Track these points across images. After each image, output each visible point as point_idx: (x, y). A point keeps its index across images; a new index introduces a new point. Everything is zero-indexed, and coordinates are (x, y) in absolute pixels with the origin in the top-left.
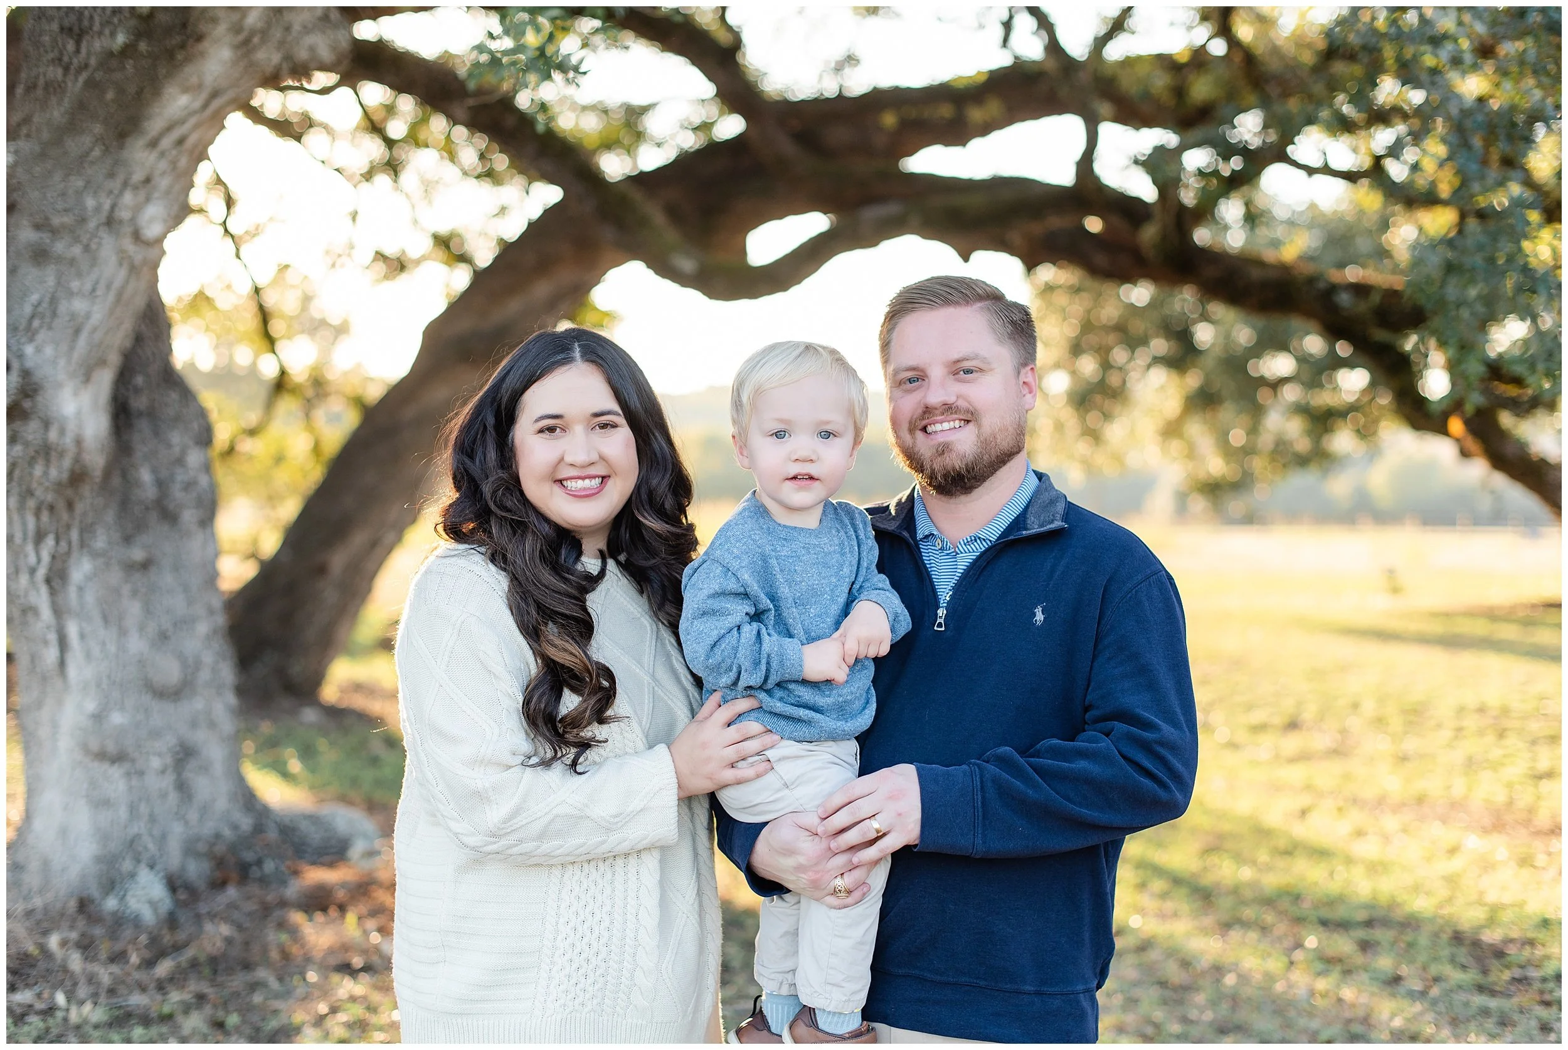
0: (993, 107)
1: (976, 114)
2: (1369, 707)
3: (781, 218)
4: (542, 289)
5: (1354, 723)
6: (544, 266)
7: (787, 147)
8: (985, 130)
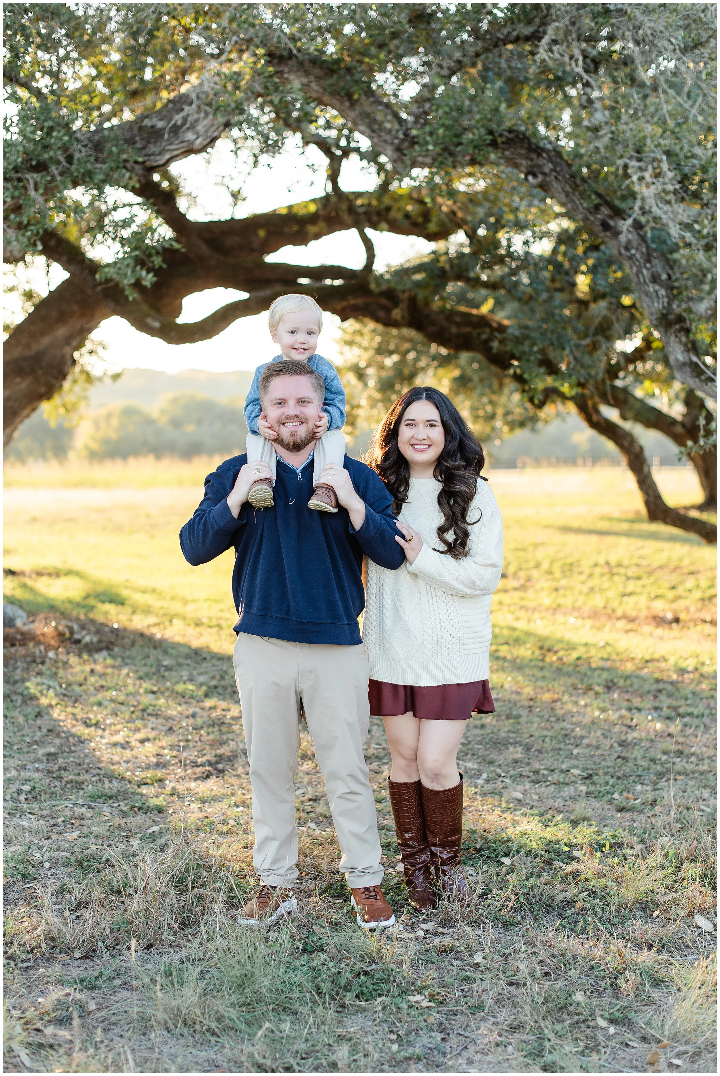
0: (322, 225)
1: (312, 229)
2: (545, 566)
3: (201, 290)
4: (62, 332)
5: (535, 574)
6: (63, 318)
7: (204, 250)
8: (317, 236)
